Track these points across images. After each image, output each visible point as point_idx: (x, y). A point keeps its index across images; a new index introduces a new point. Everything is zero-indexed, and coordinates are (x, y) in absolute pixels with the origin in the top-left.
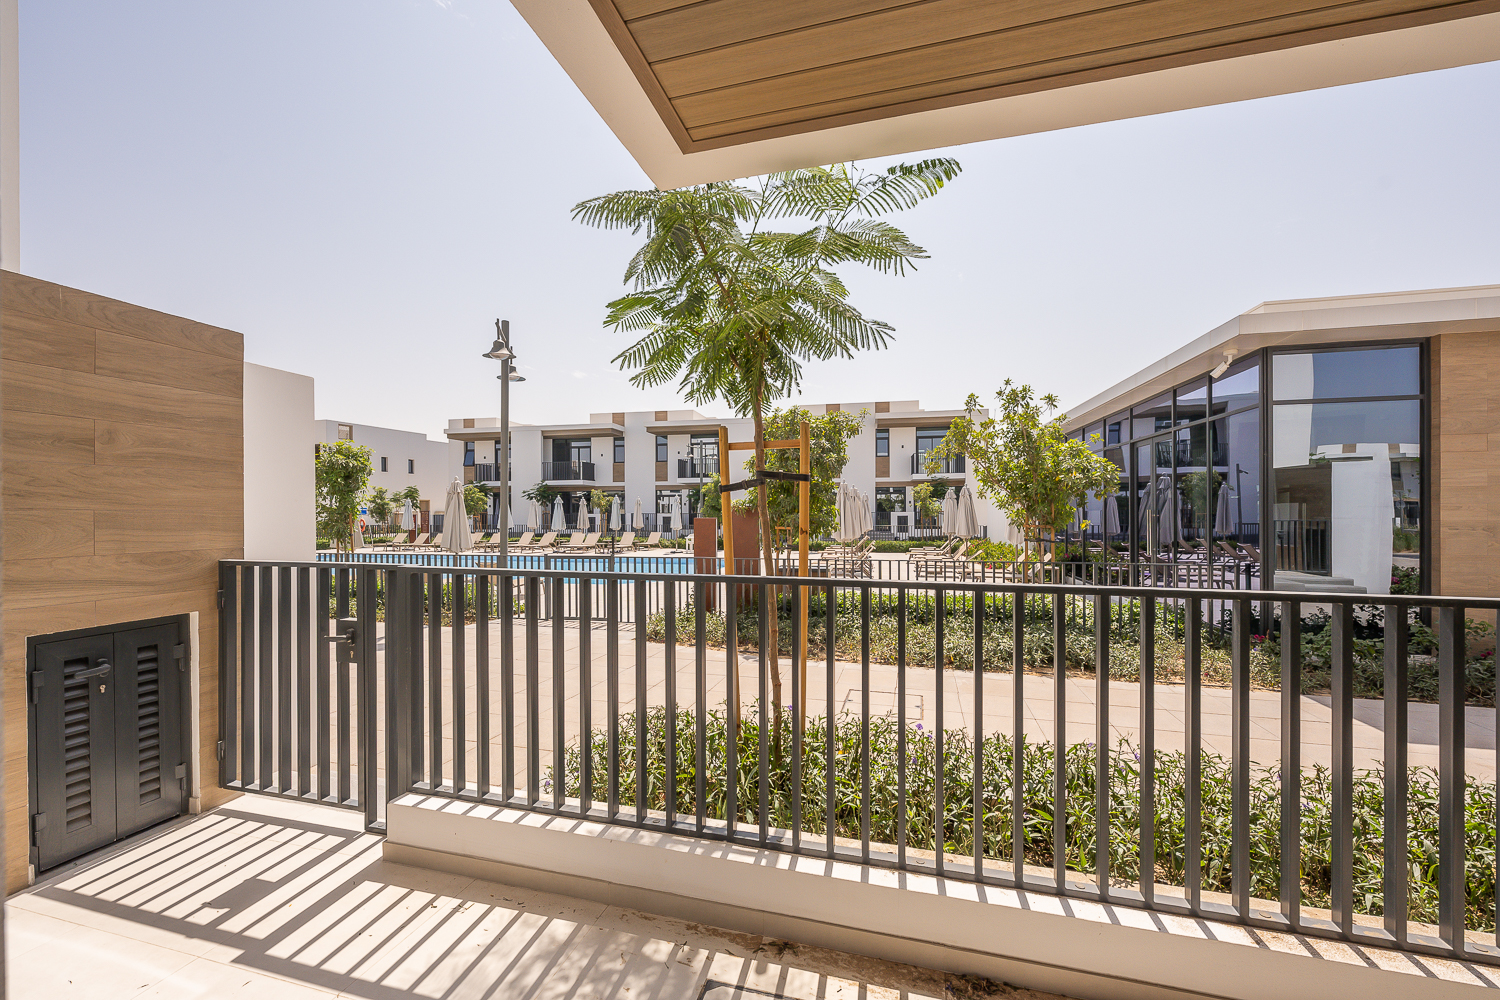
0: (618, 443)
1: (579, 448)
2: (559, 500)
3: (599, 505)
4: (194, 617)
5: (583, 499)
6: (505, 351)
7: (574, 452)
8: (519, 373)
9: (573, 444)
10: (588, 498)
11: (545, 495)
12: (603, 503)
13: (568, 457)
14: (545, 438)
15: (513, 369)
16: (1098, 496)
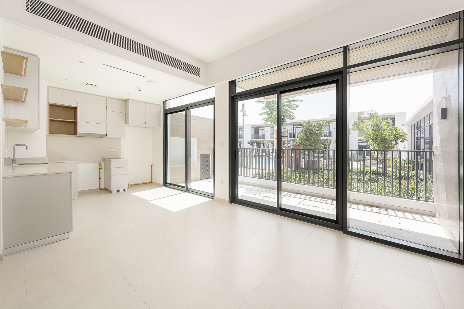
0: (272, 128)
1: (261, 130)
2: (255, 144)
3: (266, 146)
4: (211, 155)
5: (262, 144)
6: (244, 111)
7: (260, 131)
8: (246, 114)
9: (260, 129)
10: (263, 144)
11: (252, 143)
12: (267, 145)
13: (258, 133)
14: (252, 127)
15: (245, 114)
16: (401, 142)
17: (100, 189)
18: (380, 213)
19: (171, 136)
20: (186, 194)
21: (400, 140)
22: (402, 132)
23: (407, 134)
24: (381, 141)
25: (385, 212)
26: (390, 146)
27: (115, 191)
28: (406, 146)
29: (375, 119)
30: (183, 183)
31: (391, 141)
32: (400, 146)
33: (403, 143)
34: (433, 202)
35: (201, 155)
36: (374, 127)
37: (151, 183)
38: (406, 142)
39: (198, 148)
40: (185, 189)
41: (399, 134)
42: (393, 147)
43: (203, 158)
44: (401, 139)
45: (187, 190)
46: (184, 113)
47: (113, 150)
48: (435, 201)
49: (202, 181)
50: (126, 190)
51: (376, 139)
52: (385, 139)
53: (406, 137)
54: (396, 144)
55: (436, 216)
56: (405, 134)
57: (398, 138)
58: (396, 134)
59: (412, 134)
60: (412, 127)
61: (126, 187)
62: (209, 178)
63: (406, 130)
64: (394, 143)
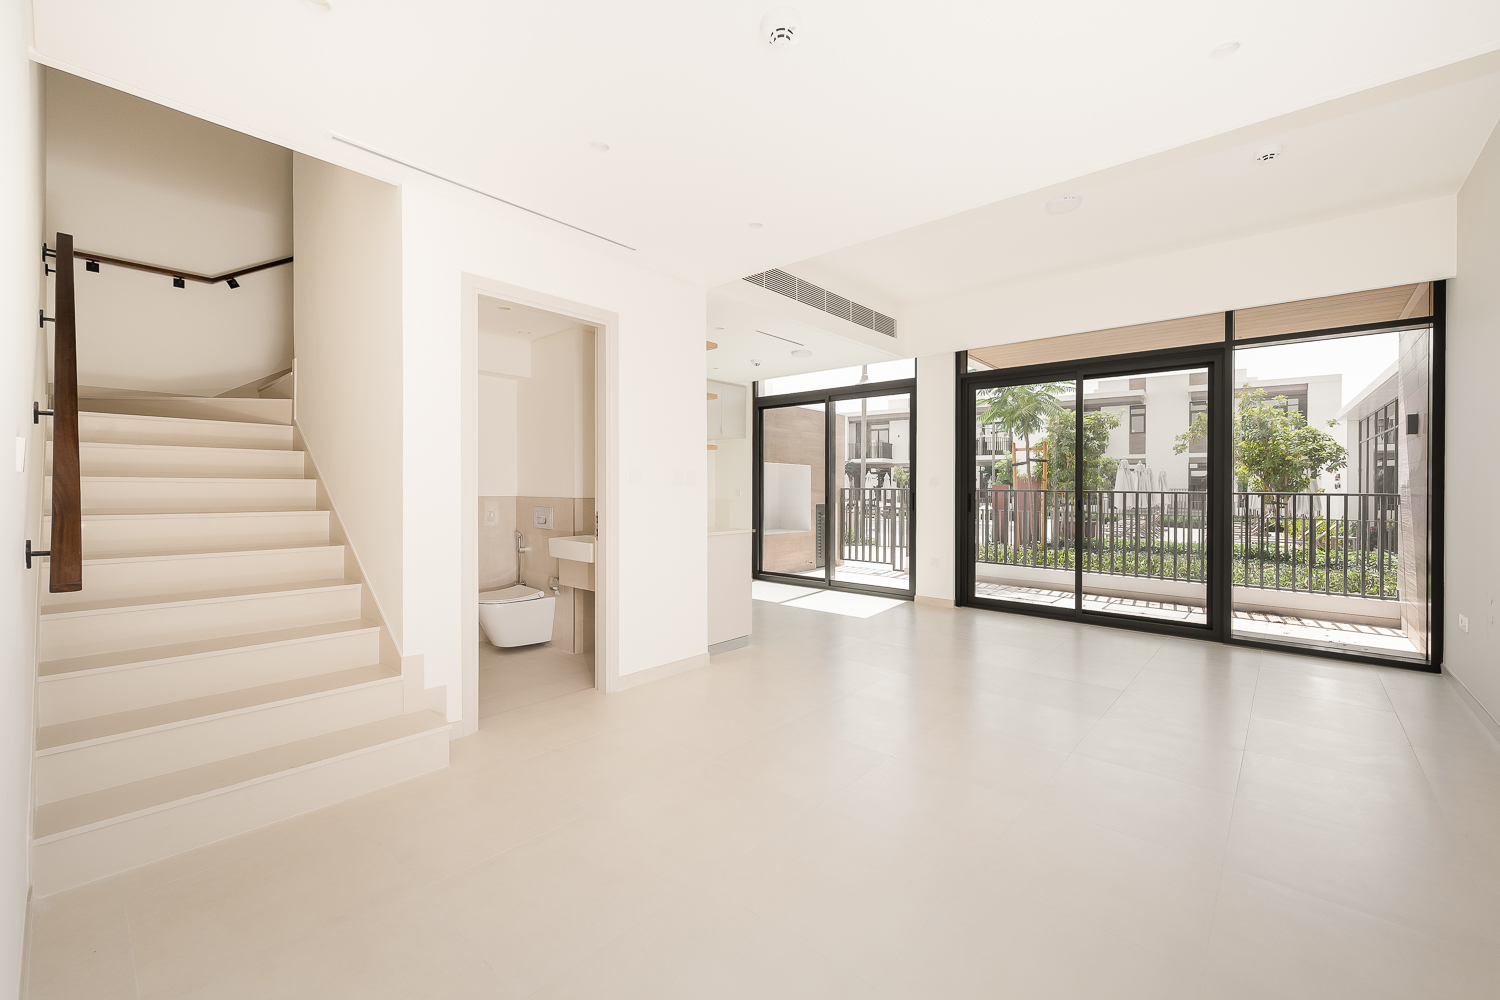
12: (903, 478)
16: (1329, 469)
18: (1286, 623)
21: (1324, 466)
22: (1329, 443)
23: (1345, 448)
24: (1274, 469)
25: (1297, 622)
26: (1297, 483)
28: (1343, 481)
29: (1256, 410)
31: (1301, 468)
32: (1326, 480)
33: (1334, 474)
34: (1398, 599)
35: (817, 506)
36: (1255, 431)
38: (1342, 471)
39: (812, 490)
41: (1322, 448)
42: (1304, 484)
43: (820, 513)
44: (1329, 462)
45: (828, 584)
46: (821, 407)
48: (1400, 598)
51: (1258, 463)
52: (1287, 463)
53: (1342, 457)
54: (1314, 476)
55: (1403, 626)
56: (1340, 450)
57: (1322, 460)
58: (1316, 450)
59: (1360, 445)
60: (1360, 423)
63: (1342, 436)
64: (1308, 472)
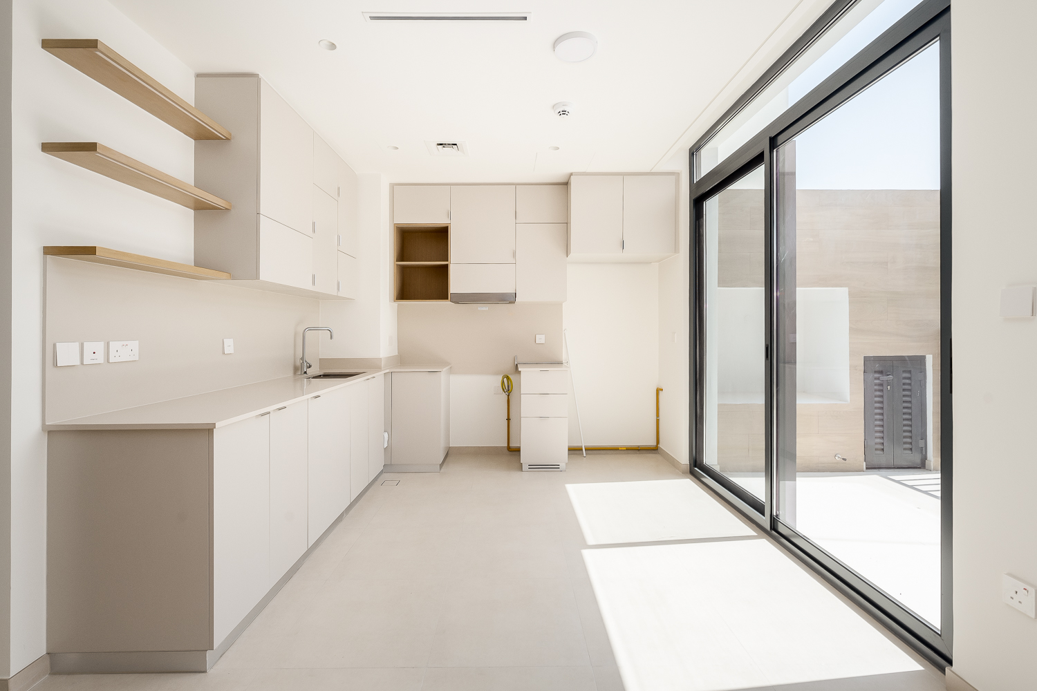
4: (928, 358)
17: (509, 448)
19: (722, 282)
20: (766, 548)
27: (534, 467)
30: (753, 471)
35: (866, 359)
37: (654, 450)
39: (853, 330)
40: (765, 521)
43: (881, 372)
45: (774, 528)
47: (541, 339)
49: (875, 478)
50: (562, 466)
61: (562, 456)
62: (922, 466)
